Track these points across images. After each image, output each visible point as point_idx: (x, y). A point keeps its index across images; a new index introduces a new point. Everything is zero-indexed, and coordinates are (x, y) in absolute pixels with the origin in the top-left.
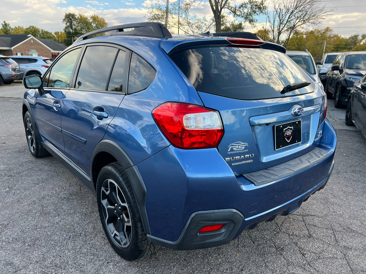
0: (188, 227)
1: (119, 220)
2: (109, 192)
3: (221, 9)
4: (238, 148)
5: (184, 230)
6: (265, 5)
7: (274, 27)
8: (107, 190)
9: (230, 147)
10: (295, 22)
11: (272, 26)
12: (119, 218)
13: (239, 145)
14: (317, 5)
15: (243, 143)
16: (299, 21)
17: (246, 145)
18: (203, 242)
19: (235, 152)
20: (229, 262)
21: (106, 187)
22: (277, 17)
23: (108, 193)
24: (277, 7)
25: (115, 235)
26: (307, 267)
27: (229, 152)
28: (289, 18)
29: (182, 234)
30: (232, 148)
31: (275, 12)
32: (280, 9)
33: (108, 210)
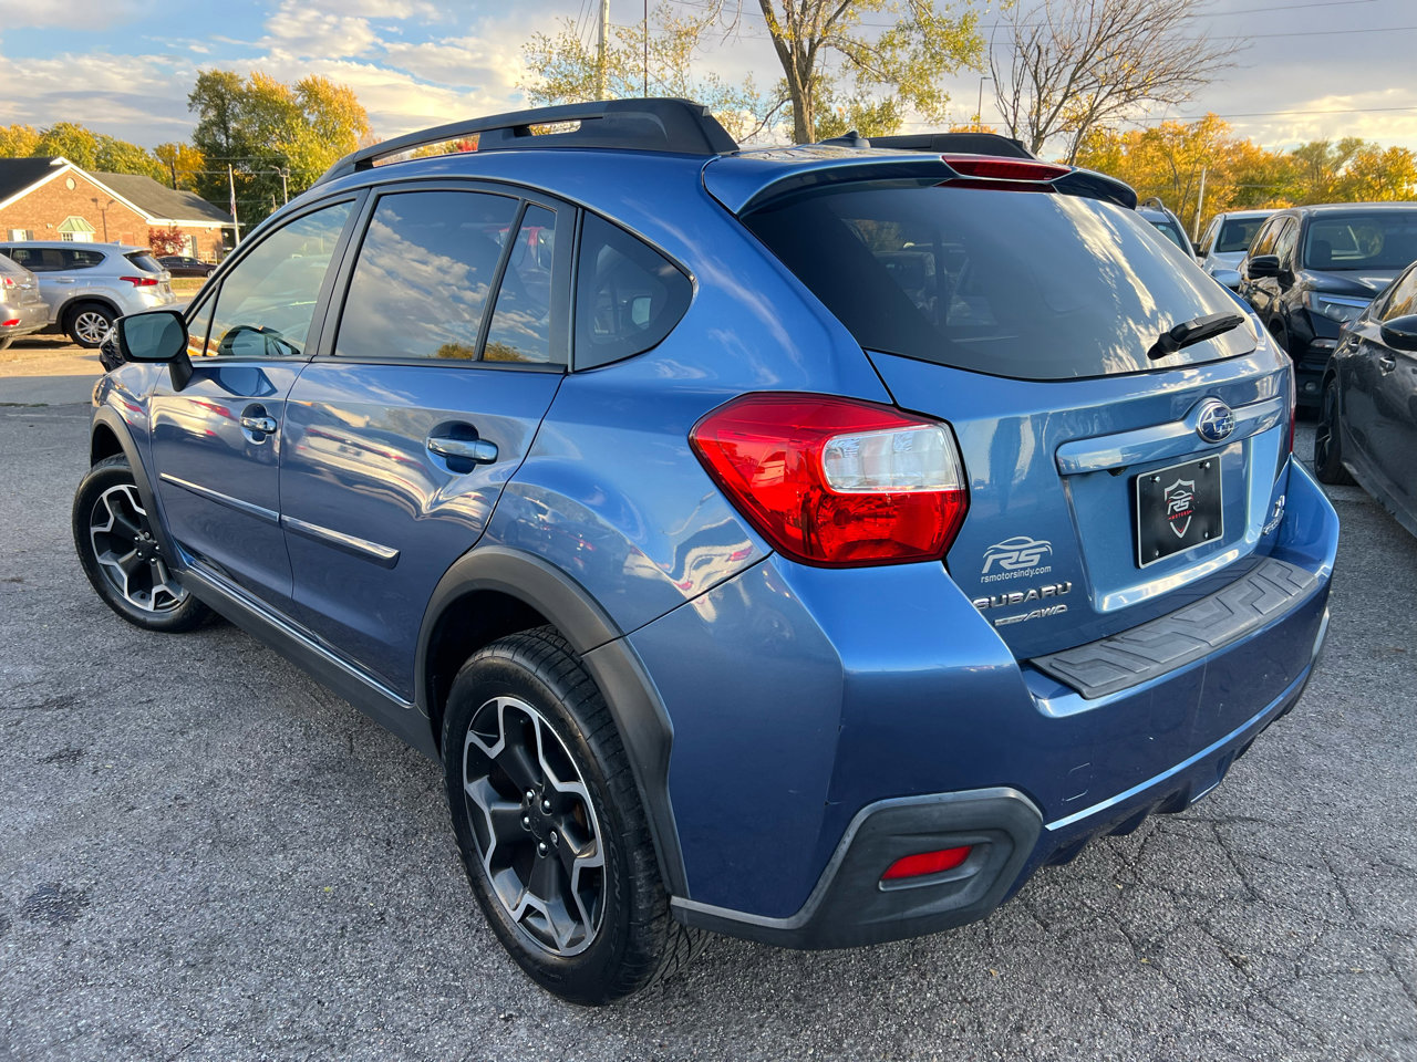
0: (845, 860)
1: (544, 852)
2: (500, 746)
3: (813, 48)
4: (1017, 562)
5: (830, 872)
6: (977, 34)
7: (1015, 116)
8: (491, 743)
9: (991, 558)
10: (1094, 96)
11: (1011, 111)
12: (542, 846)
13: (1020, 551)
14: (1177, 31)
15: (1034, 543)
16: (1110, 93)
17: (1044, 549)
18: (898, 916)
19: (1008, 576)
20: (965, 999)
21: (488, 729)
22: (1028, 80)
23: (494, 752)
24: (1026, 39)
25: (529, 910)
26: (1259, 1008)
27: (985, 575)
28: (1072, 80)
30: (996, 562)
31: (1020, 61)
32: (1039, 47)
33: (494, 815)
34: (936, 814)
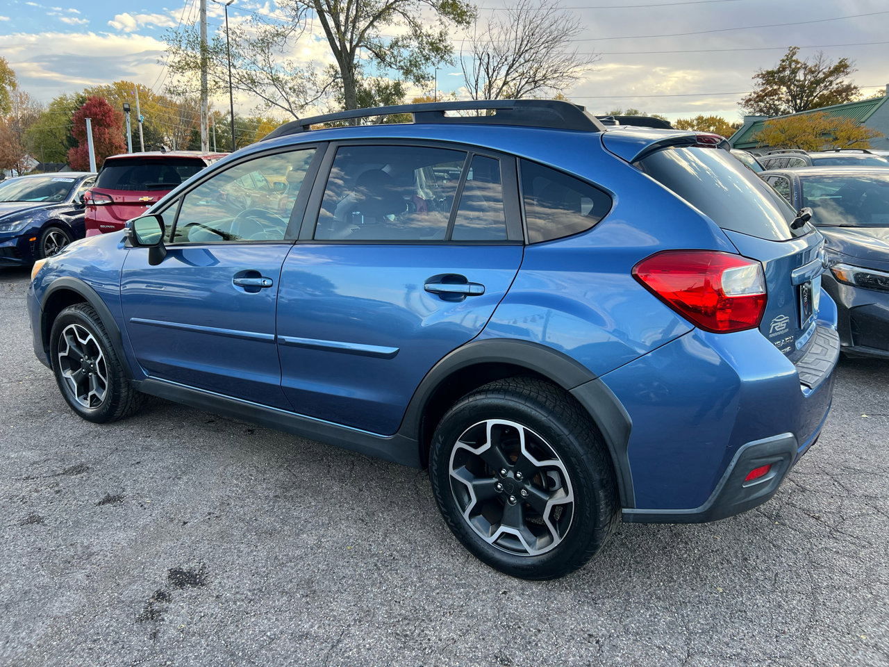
0: (732, 473)
1: (513, 502)
2: (486, 447)
3: (353, 50)
4: (780, 327)
6: (448, 43)
7: (477, 92)
9: (772, 326)
10: (518, 83)
11: (474, 91)
12: (512, 499)
13: (780, 322)
14: (560, 49)
15: (784, 318)
16: (527, 82)
17: (787, 321)
18: (746, 500)
19: (779, 333)
22: (483, 73)
23: (480, 451)
24: (480, 50)
25: (504, 535)
27: (772, 333)
28: (507, 74)
29: (717, 488)
30: (775, 327)
31: (478, 62)
32: (488, 55)
33: (475, 487)
34: (768, 447)
